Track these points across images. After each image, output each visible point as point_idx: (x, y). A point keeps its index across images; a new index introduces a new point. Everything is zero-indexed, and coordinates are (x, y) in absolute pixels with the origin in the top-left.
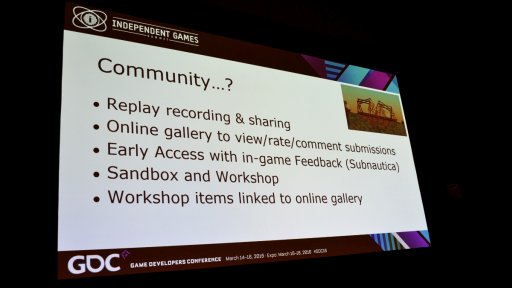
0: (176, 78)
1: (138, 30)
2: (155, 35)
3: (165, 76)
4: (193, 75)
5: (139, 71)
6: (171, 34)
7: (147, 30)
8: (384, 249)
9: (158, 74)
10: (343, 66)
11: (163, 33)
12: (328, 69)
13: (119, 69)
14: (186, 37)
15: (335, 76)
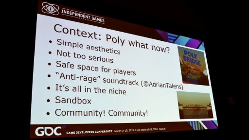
1: (74, 15)
2: (83, 18)
7: (79, 15)
8: (194, 129)
10: (177, 36)
11: (87, 17)
12: (169, 37)
14: (98, 19)
15: (173, 41)
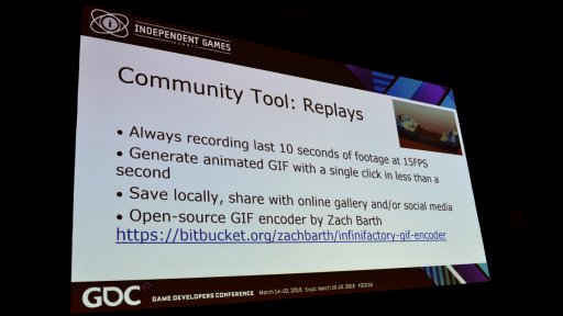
0: (205, 90)
1: (163, 36)
2: (182, 42)
3: (193, 88)
4: (224, 87)
5: (164, 82)
6: (200, 41)
7: (173, 36)
8: (436, 283)
9: (186, 85)
10: (392, 78)
11: (191, 40)
12: (375, 81)
13: (141, 79)
14: (217, 44)
15: (384, 89)
